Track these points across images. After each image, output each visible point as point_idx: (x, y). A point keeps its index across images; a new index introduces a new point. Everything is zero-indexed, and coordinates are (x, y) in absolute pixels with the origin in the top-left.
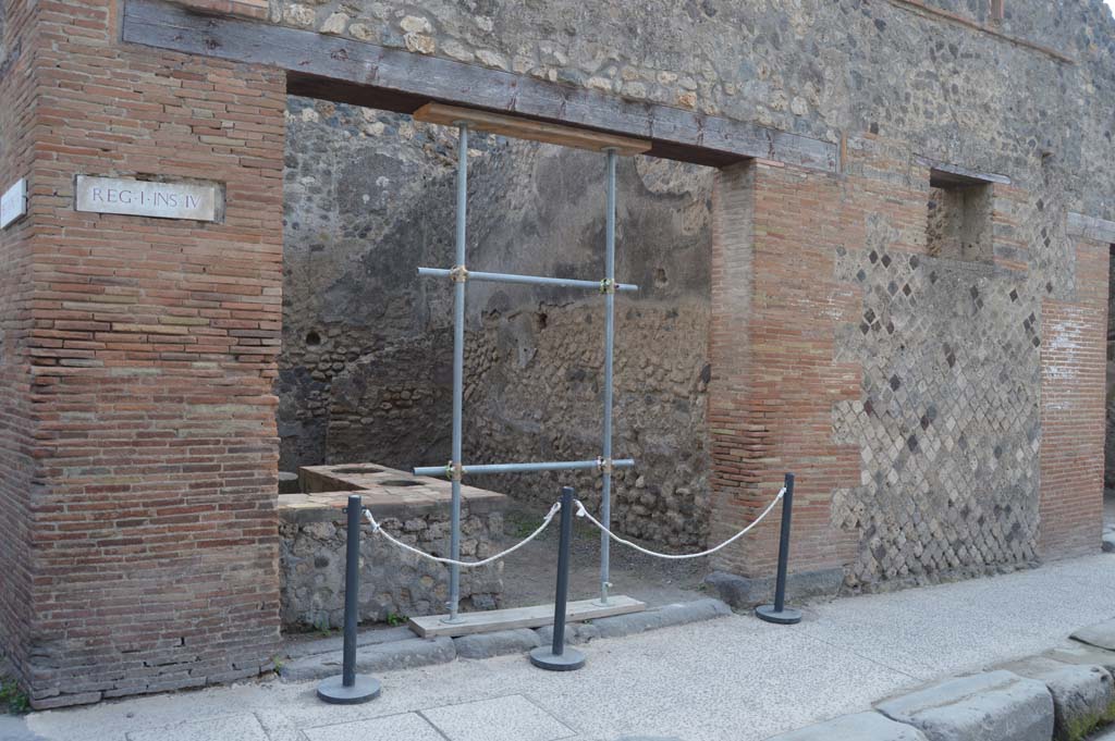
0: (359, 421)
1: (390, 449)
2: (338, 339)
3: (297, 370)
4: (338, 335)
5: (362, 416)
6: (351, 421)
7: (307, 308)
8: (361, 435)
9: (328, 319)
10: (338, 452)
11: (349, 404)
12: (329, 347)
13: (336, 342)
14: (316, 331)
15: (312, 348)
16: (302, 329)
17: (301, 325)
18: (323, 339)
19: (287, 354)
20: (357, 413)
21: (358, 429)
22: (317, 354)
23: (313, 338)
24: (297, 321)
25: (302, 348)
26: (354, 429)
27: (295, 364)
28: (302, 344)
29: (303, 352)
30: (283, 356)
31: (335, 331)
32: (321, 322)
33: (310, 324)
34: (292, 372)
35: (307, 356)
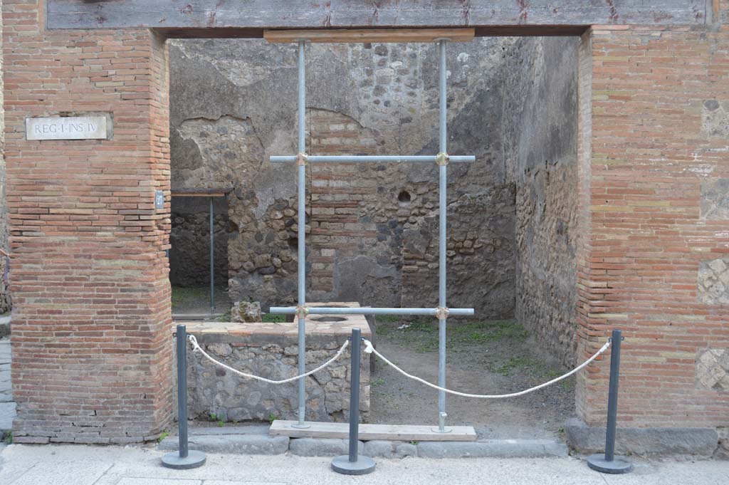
0: (426, 265)
1: (455, 290)
2: (426, 196)
3: (391, 223)
4: (425, 193)
5: (430, 262)
6: (419, 266)
7: (399, 171)
8: (427, 278)
9: (416, 180)
10: (408, 291)
11: (418, 252)
12: (418, 203)
13: (424, 199)
14: (406, 190)
15: (404, 204)
16: (394, 189)
17: (393, 185)
18: (413, 197)
19: (383, 210)
20: (424, 259)
21: (425, 273)
22: (408, 209)
23: (404, 196)
24: (390, 183)
25: (395, 205)
26: (421, 272)
27: (390, 218)
28: (394, 201)
29: (396, 208)
30: (379, 212)
31: (422, 190)
32: (411, 183)
33: (402, 184)
34: (387, 224)
35: (399, 211)
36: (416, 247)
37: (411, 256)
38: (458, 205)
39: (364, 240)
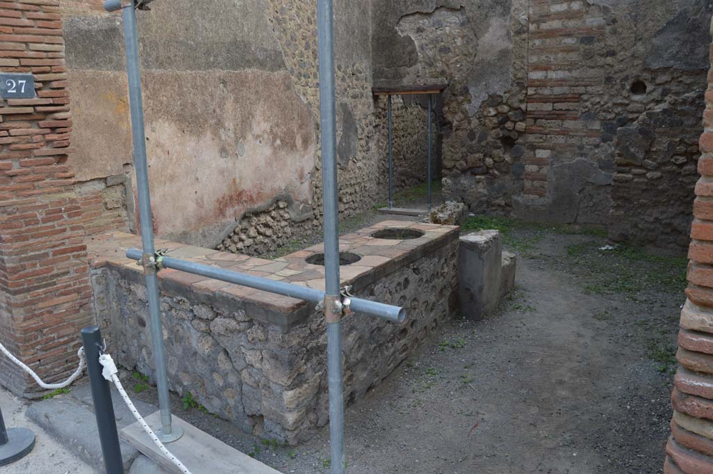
0: (644, 174)
1: (682, 208)
2: (667, 86)
3: (619, 120)
4: (666, 82)
5: (649, 170)
6: (635, 175)
7: (633, 56)
8: (644, 191)
9: (655, 66)
10: (618, 205)
12: (656, 95)
13: (664, 90)
14: (641, 79)
15: (637, 97)
16: (626, 78)
17: (625, 74)
18: (649, 87)
19: (610, 105)
20: (641, 167)
21: (642, 183)
22: (641, 103)
23: (638, 87)
24: (621, 71)
25: (625, 98)
26: (637, 183)
27: (617, 114)
28: (625, 93)
29: (627, 102)
30: (605, 107)
31: (662, 78)
32: (646, 69)
33: (635, 72)
34: (615, 122)
35: (630, 106)
36: (632, 150)
37: (625, 161)
38: (695, 95)
39: (585, 140)
